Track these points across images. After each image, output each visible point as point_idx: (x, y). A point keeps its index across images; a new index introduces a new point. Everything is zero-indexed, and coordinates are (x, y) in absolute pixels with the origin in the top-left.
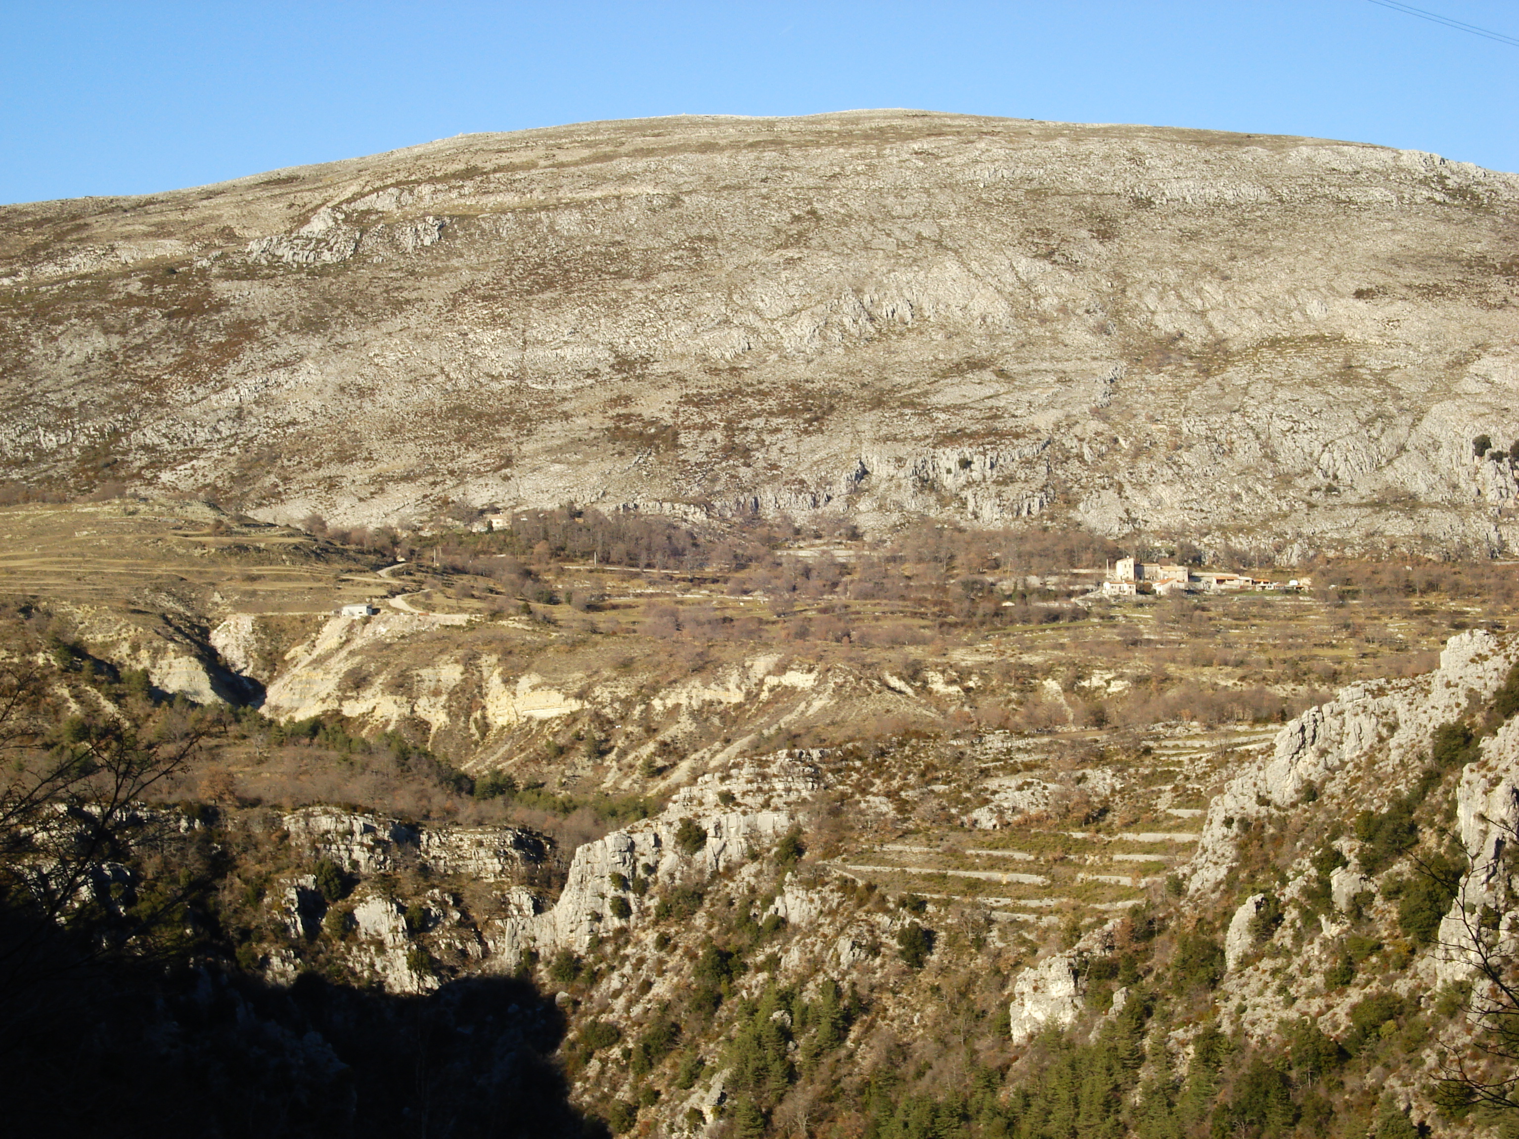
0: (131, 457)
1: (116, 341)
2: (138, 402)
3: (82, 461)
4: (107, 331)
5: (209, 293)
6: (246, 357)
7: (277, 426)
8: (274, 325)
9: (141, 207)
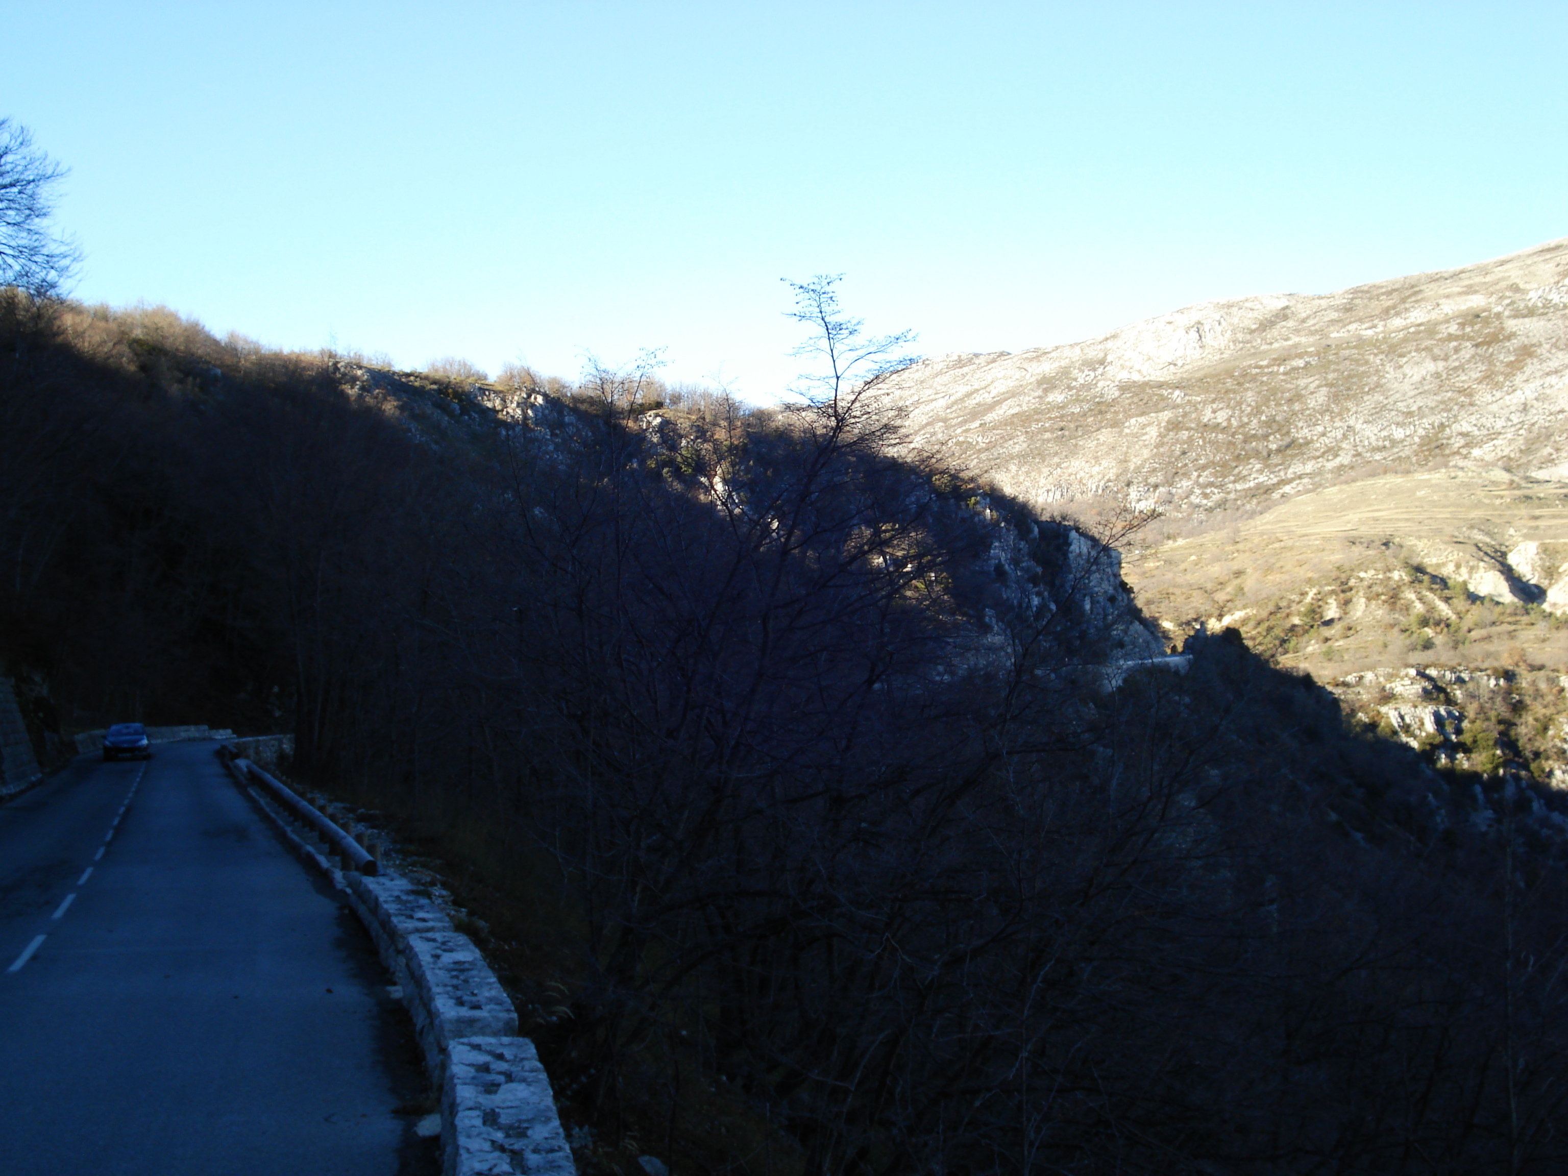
0: (1452, 441)
1: (1441, 365)
2: (1456, 404)
3: (1421, 445)
4: (1435, 359)
5: (1503, 329)
6: (1528, 370)
7: (1551, 414)
8: (1547, 346)
9: (1455, 276)
